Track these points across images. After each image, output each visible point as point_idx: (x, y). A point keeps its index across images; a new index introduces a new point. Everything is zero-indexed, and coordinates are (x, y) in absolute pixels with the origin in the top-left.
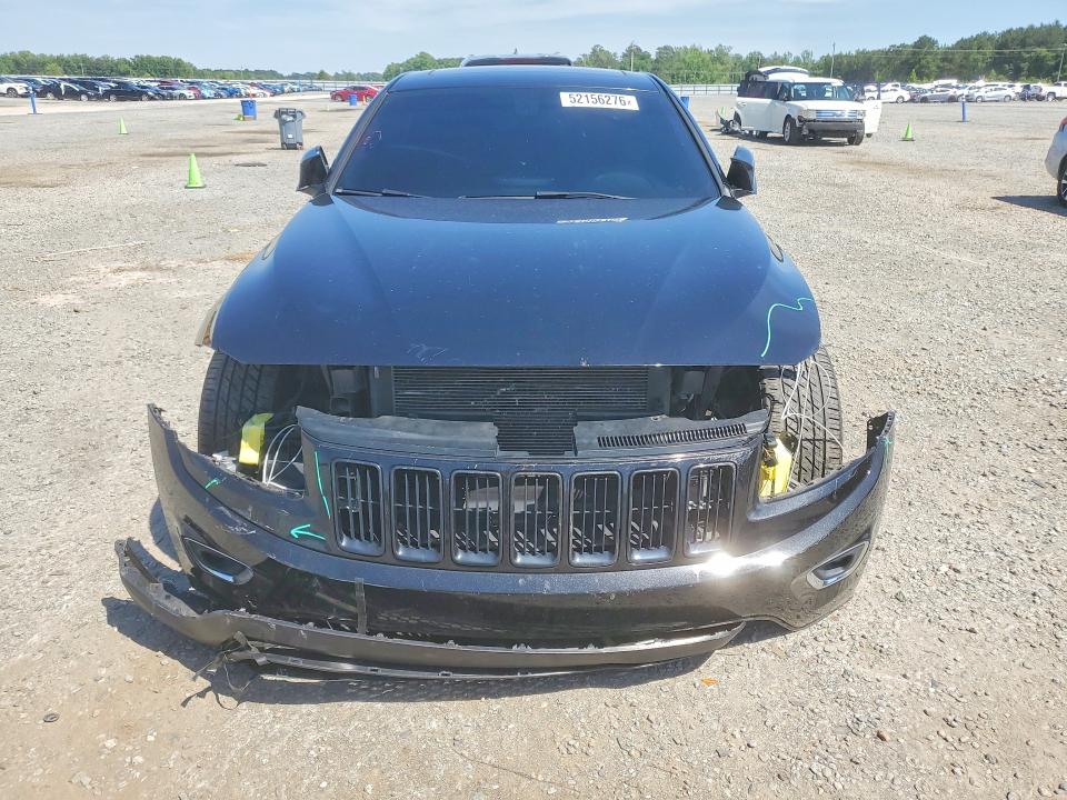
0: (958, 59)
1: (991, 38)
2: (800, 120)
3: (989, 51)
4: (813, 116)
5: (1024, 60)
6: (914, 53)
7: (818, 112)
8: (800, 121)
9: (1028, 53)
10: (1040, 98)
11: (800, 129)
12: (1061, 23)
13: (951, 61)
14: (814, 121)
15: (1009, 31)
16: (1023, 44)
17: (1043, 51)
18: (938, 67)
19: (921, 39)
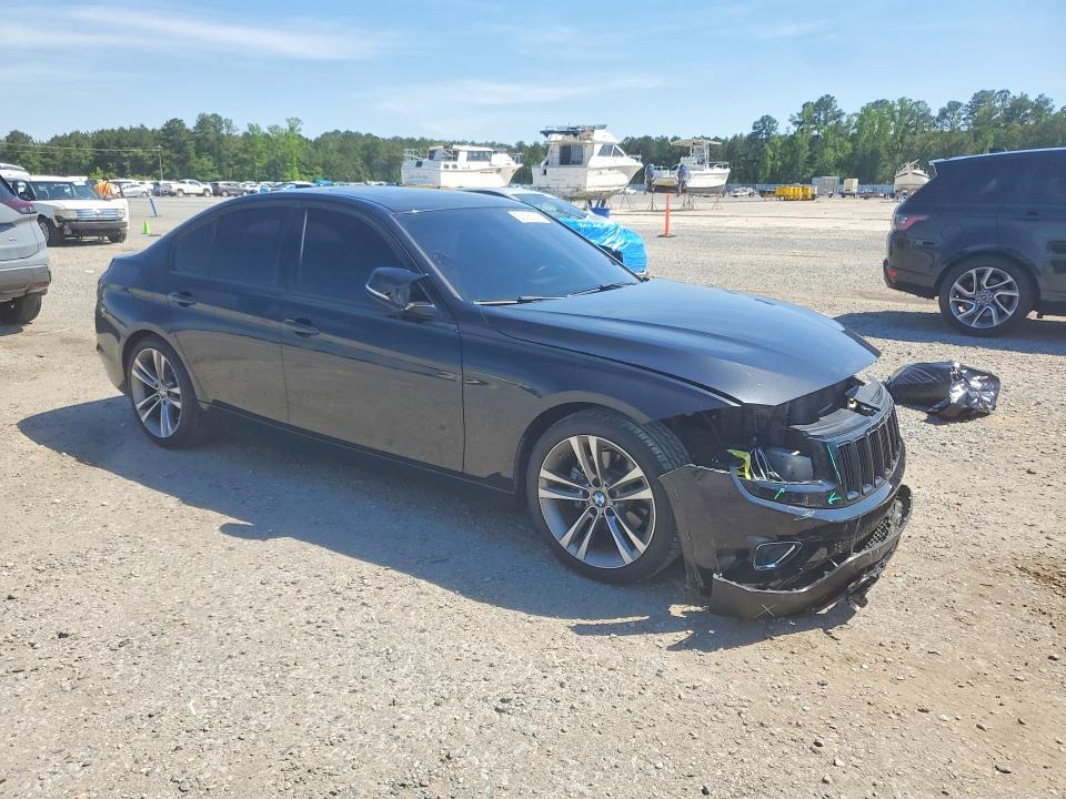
0: (59, 155)
1: (85, 137)
2: (58, 218)
3: (89, 150)
4: (74, 216)
5: (125, 159)
6: (9, 147)
7: (78, 211)
8: (59, 221)
9: (128, 152)
10: (172, 194)
11: (61, 229)
12: (146, 126)
13: (52, 157)
14: (77, 220)
15: (102, 132)
16: (119, 144)
17: (139, 151)
18: (41, 162)
19: (12, 133)
